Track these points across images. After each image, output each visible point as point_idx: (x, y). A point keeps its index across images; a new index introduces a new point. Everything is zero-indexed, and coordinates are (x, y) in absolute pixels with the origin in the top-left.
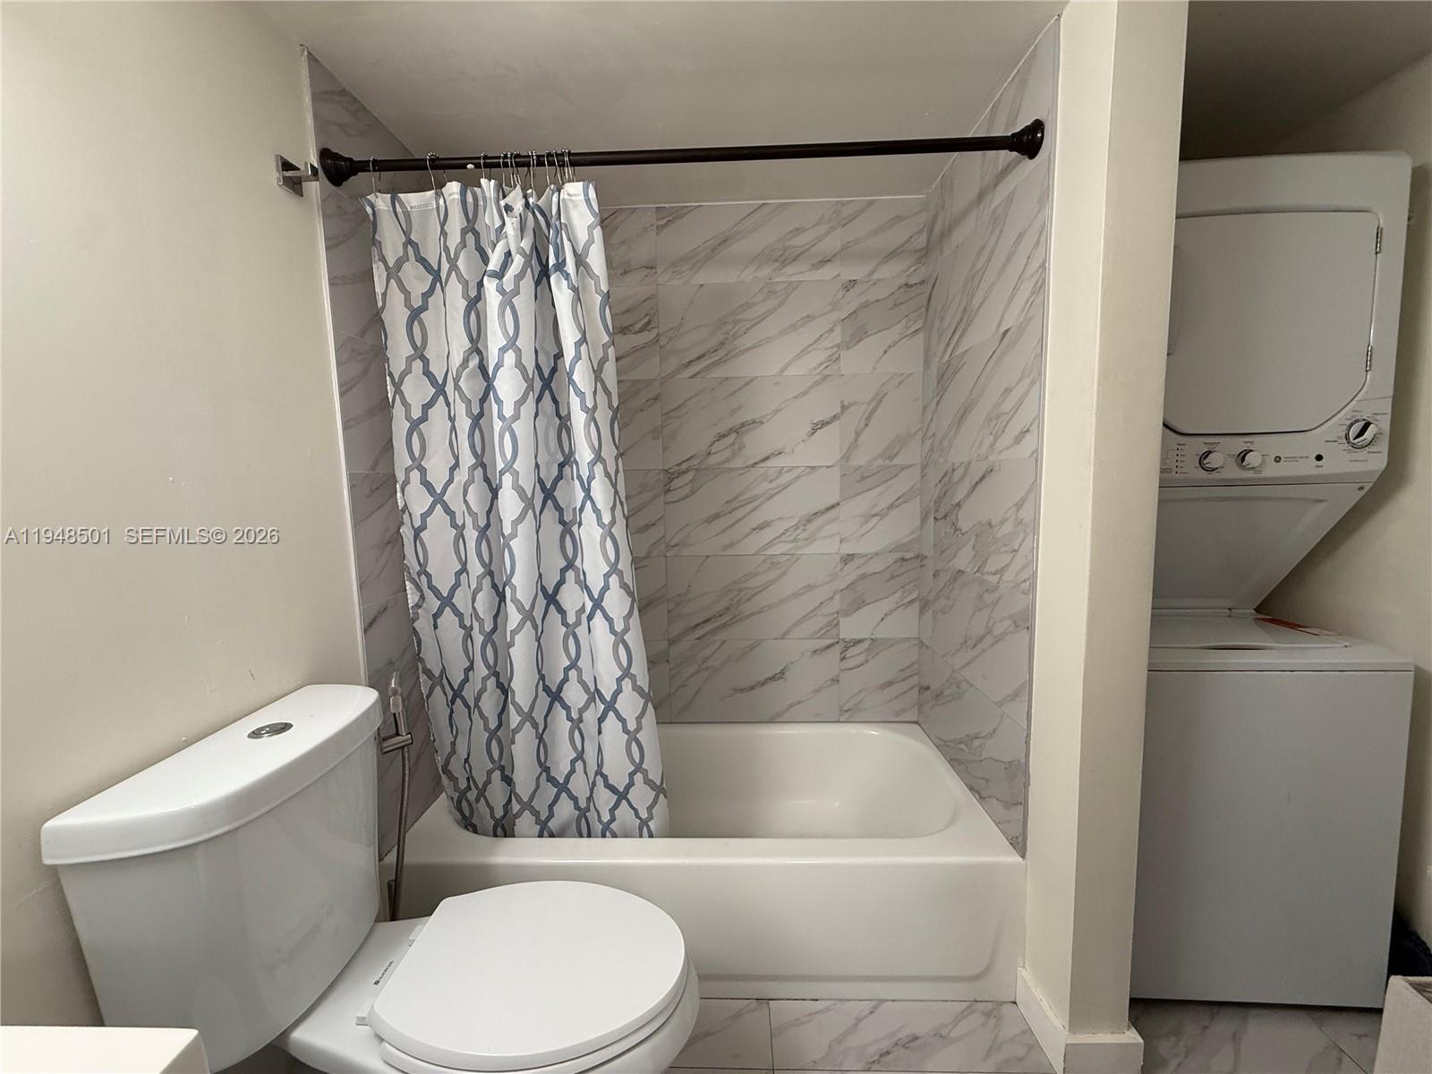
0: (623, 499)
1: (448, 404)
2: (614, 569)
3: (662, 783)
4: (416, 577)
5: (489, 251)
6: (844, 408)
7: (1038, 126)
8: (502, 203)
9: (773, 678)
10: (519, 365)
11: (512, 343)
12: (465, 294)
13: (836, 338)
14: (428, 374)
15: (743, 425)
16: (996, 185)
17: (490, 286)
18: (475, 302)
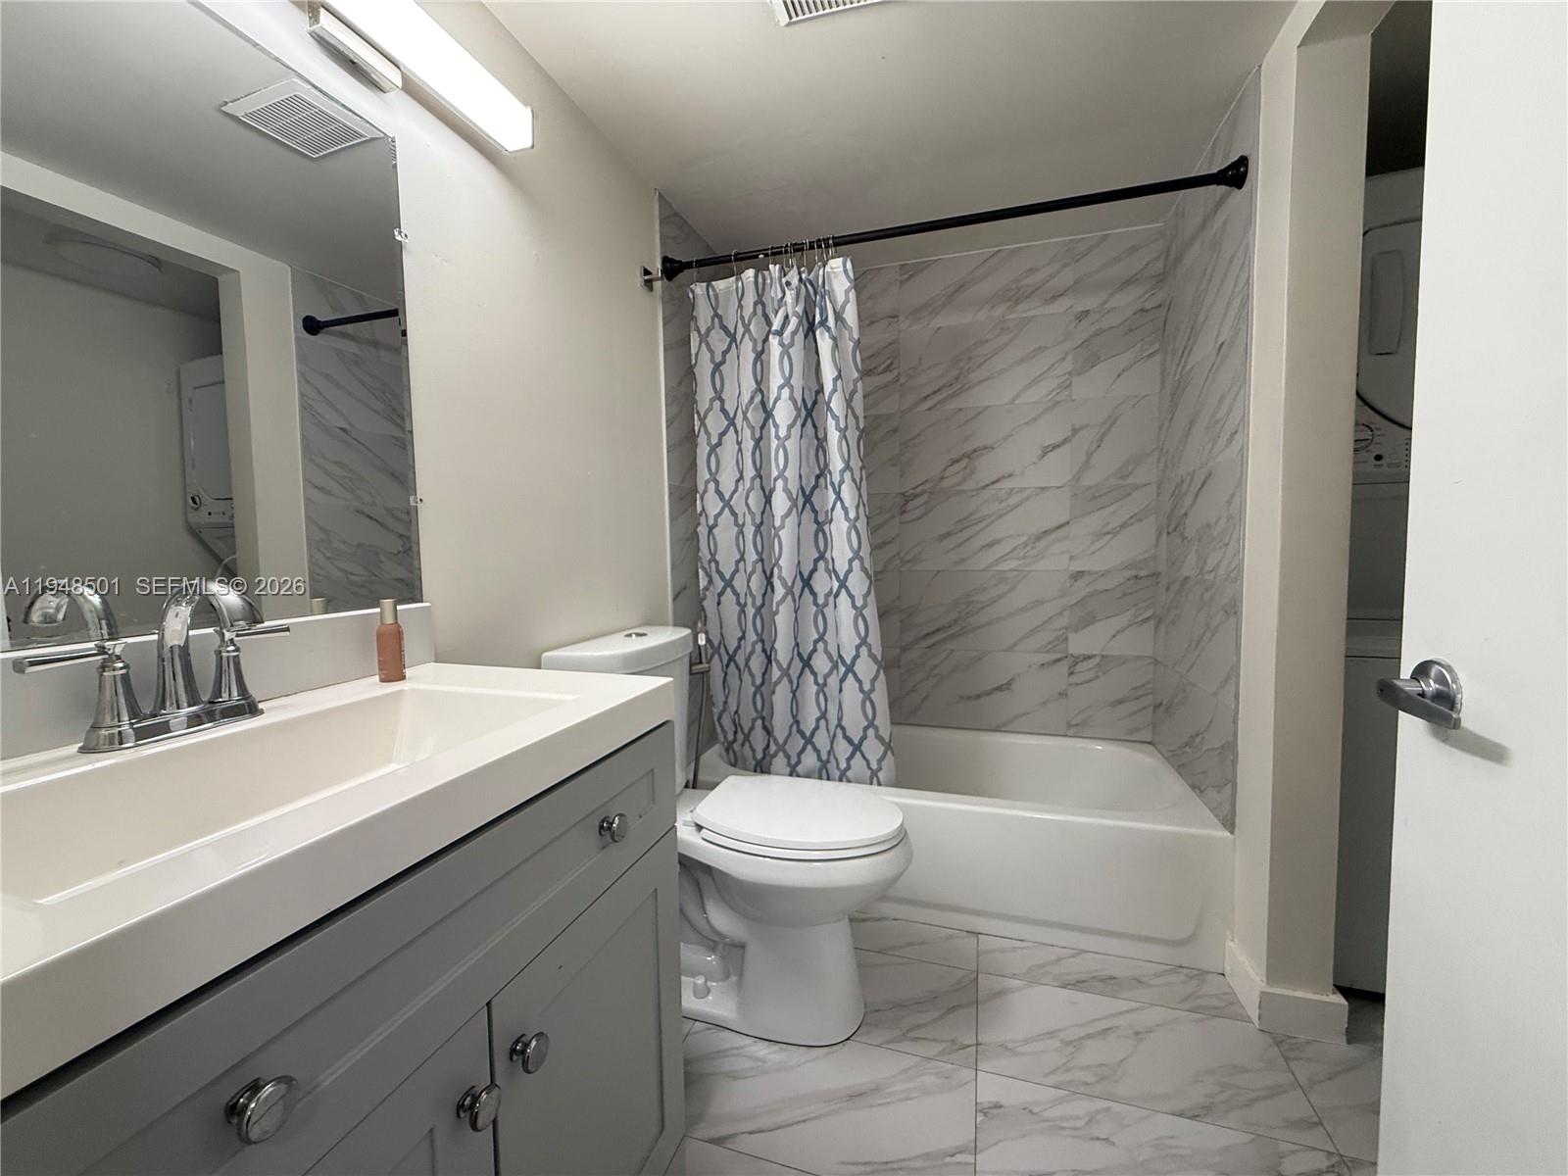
0: (865, 502)
1: (736, 432)
2: (857, 555)
3: (890, 741)
4: (707, 566)
5: (771, 316)
6: (1075, 431)
7: (1243, 161)
8: (784, 280)
9: (999, 689)
10: (792, 398)
11: (787, 383)
12: (754, 349)
13: (1068, 366)
14: (723, 410)
15: (975, 451)
16: (1216, 212)
17: (774, 341)
18: (761, 355)
